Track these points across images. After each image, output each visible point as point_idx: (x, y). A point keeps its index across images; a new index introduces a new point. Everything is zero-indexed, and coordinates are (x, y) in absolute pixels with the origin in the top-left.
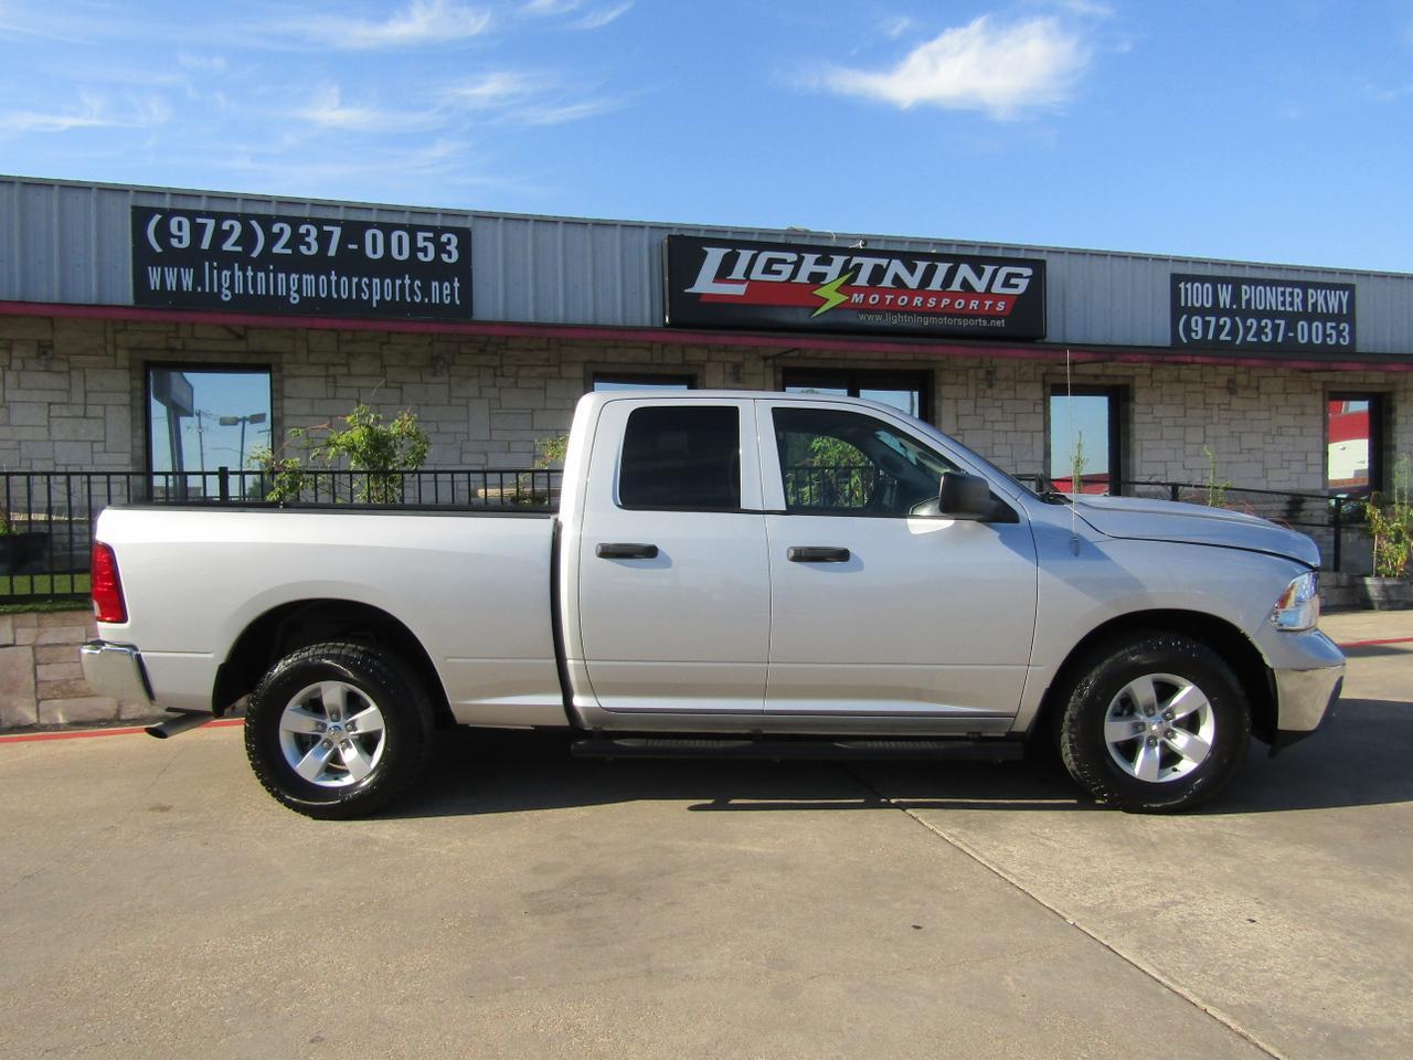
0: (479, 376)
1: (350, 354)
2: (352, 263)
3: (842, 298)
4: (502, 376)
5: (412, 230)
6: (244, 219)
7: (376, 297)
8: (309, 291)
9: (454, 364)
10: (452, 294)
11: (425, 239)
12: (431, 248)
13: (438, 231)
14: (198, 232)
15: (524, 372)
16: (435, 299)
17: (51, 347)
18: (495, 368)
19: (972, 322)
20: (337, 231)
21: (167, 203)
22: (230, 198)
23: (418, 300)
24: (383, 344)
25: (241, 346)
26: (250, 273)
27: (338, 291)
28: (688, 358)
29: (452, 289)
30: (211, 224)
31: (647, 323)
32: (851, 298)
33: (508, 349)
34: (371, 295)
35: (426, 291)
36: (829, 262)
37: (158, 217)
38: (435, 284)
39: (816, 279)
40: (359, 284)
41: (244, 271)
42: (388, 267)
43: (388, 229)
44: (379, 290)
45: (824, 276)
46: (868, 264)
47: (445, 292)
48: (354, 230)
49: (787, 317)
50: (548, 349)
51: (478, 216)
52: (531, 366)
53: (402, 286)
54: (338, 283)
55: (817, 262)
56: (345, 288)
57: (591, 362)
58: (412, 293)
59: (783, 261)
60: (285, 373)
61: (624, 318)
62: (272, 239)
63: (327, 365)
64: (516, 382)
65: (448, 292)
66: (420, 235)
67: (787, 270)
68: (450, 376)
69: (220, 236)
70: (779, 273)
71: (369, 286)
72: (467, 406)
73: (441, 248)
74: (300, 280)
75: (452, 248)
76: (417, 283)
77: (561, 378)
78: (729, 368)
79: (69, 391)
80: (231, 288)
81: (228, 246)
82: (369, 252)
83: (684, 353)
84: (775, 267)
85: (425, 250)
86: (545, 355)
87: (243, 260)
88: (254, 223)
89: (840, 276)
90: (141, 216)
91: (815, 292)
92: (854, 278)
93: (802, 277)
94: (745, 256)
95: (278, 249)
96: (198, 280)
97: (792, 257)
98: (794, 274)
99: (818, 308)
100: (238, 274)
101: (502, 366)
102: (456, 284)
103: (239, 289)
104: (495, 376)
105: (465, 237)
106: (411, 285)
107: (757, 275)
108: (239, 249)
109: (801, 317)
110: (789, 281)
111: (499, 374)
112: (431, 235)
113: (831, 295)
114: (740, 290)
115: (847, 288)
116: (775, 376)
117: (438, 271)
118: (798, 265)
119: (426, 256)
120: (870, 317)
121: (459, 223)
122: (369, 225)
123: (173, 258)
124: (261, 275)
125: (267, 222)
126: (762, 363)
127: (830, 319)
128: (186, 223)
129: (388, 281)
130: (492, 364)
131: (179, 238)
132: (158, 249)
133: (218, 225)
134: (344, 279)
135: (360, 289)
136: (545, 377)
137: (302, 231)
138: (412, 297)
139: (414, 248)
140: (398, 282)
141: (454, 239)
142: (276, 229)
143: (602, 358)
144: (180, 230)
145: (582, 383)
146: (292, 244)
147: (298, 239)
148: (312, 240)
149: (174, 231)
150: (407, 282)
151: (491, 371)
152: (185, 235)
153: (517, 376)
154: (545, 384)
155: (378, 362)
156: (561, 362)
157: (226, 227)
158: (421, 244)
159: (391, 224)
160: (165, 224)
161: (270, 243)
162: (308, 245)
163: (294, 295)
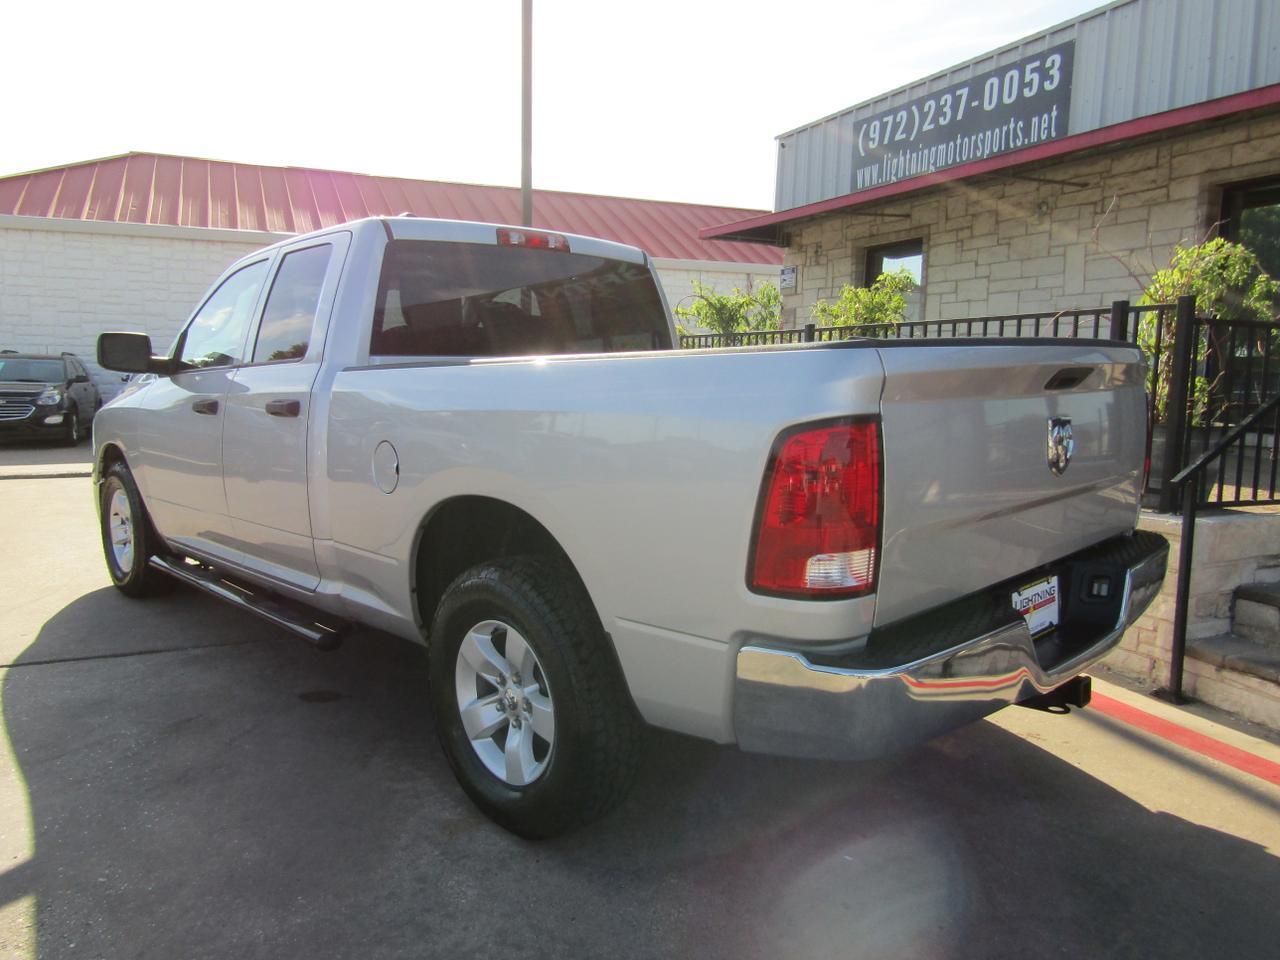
0: (1078, 218)
1: (974, 215)
2: (975, 121)
4: (1102, 213)
5: (1020, 66)
6: (907, 107)
7: (987, 151)
8: (941, 163)
9: (1056, 208)
10: (1049, 128)
11: (1033, 71)
12: (1036, 77)
13: (1043, 56)
14: (883, 128)
15: (1126, 203)
16: (1034, 139)
17: (821, 247)
18: (1095, 203)
20: (964, 92)
21: (868, 113)
23: (1019, 144)
25: (906, 225)
26: (908, 156)
27: (961, 154)
29: (1050, 119)
33: (1113, 176)
34: (983, 147)
35: (1026, 131)
37: (865, 126)
38: (1035, 120)
40: (976, 141)
41: (905, 154)
42: (1002, 114)
43: (1001, 73)
44: (990, 142)
47: (1044, 125)
48: (976, 86)
50: (1157, 166)
51: (1086, 20)
52: (1134, 193)
53: (1008, 133)
54: (961, 145)
56: (966, 149)
57: (1210, 171)
58: (1016, 136)
60: (931, 243)
63: (957, 230)
64: (1116, 219)
65: (1046, 125)
66: (1029, 68)
68: (1052, 222)
69: (895, 127)
71: (983, 141)
72: (1064, 255)
73: (1044, 75)
74: (937, 151)
75: (1055, 73)
76: (1021, 124)
77: (1169, 201)
79: (825, 279)
80: (896, 175)
81: (899, 137)
82: (987, 107)
85: (1030, 84)
86: (1152, 174)
87: (905, 145)
88: (914, 108)
90: (857, 129)
95: (927, 127)
96: (880, 173)
100: (902, 159)
101: (1104, 199)
102: (1054, 114)
103: (901, 174)
104: (1096, 213)
105: (1068, 51)
106: (1015, 129)
108: (904, 137)
111: (1099, 210)
112: (1037, 64)
117: (1042, 102)
119: (1031, 90)
121: (1060, 40)
122: (988, 75)
123: (869, 158)
124: (914, 155)
125: (921, 102)
128: (877, 123)
129: (997, 130)
130: (1094, 199)
131: (873, 140)
132: (863, 154)
133: (895, 119)
134: (966, 139)
135: (976, 147)
136: (1150, 205)
137: (942, 102)
138: (1014, 141)
139: (1023, 85)
140: (1005, 128)
141: (1057, 58)
142: (926, 109)
143: (1226, 163)
144: (874, 132)
145: (1194, 203)
146: (935, 120)
147: (939, 112)
148: (947, 109)
149: (872, 136)
150: (1012, 126)
151: (1091, 209)
152: (877, 136)
153: (1118, 209)
154: (1149, 215)
155: (994, 219)
156: (1171, 179)
157: (898, 119)
158: (1027, 80)
159: (1006, 66)
160: (867, 131)
161: (922, 122)
162: (945, 115)
163: (932, 167)
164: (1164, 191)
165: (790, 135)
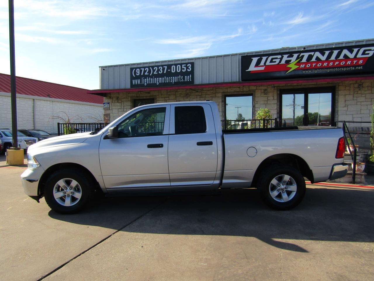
0: (196, 98)
1: (169, 95)
2: (169, 74)
3: (297, 67)
4: (202, 97)
5: (181, 64)
6: (149, 67)
7: (174, 81)
8: (160, 82)
9: (191, 95)
10: (189, 79)
11: (184, 66)
12: (185, 68)
13: (187, 64)
14: (141, 71)
15: (207, 96)
16: (186, 80)
17: (119, 98)
18: (200, 95)
19: (348, 69)
20: (166, 67)
21: (136, 66)
22: (146, 63)
23: (182, 81)
24: (176, 92)
25: (149, 95)
26: (150, 79)
27: (166, 81)
28: (250, 89)
29: (190, 77)
30: (143, 69)
31: (238, 81)
32: (300, 66)
33: (203, 91)
34: (172, 80)
35: (184, 79)
36: (292, 56)
37: (134, 69)
38: (186, 77)
39: (288, 62)
40: (170, 79)
41: (149, 78)
42: (176, 74)
43: (176, 65)
44: (174, 79)
45: (290, 61)
46: (306, 55)
47: (188, 78)
48: (169, 66)
49: (278, 74)
50: (213, 90)
51: (196, 59)
52: (209, 94)
53: (179, 78)
54: (166, 79)
55: (288, 57)
56: (167, 80)
57: (223, 92)
58: (181, 79)
59: (277, 58)
60: (157, 100)
61: (231, 80)
62: (154, 71)
63: (165, 98)
64: (205, 99)
66: (183, 65)
67: (278, 61)
68: (190, 98)
69: (145, 71)
70: (275, 62)
71: (172, 79)
73: (187, 68)
74: (159, 79)
75: (190, 68)
76: (182, 77)
77: (216, 97)
78: (263, 91)
79: (121, 106)
80: (146, 83)
81: (146, 74)
82: (172, 71)
83: (249, 88)
84: (274, 60)
85: (184, 69)
86: (212, 91)
87: (148, 76)
88: (151, 68)
89: (296, 60)
90: (132, 69)
91: (287, 66)
92: (301, 60)
93: (283, 62)
94: (264, 58)
95: (155, 73)
96: (141, 82)
97: (280, 56)
98: (280, 62)
99: (288, 71)
100: (148, 79)
101: (202, 95)
102: (190, 76)
103: (148, 83)
104: (200, 97)
105: (193, 64)
106: (181, 78)
107: (268, 63)
108: (148, 74)
109: (282, 74)
110: (278, 64)
111: (201, 97)
112: (185, 65)
113: (293, 66)
114: (262, 68)
115: (298, 63)
116: (277, 92)
117: (187, 73)
118: (281, 59)
119: (184, 70)
120: (307, 72)
121: (192, 61)
122: (172, 65)
123: (137, 78)
124: (152, 79)
125: (153, 67)
126: (273, 89)
127: (293, 73)
128: (139, 70)
129: (176, 77)
130: (199, 94)
131: (138, 73)
132: (134, 76)
133: (144, 69)
134: (167, 78)
135: (170, 80)
136: (212, 97)
137: (159, 68)
138: (181, 80)
139: (182, 69)
140: (178, 77)
141: (190, 65)
142: (154, 69)
143: (227, 91)
144: (138, 71)
145: (221, 98)
146: (157, 71)
147: (159, 70)
148: (161, 70)
149: (137, 72)
150: (180, 77)
151: (199, 96)
153: (205, 97)
154: (212, 99)
155: (175, 96)
156: (216, 93)
157: (146, 70)
158: (183, 68)
159: (177, 64)
160: (135, 71)
161: (153, 72)
162: (160, 71)
163: (158, 83)
164: (215, 95)
165: (106, 67)
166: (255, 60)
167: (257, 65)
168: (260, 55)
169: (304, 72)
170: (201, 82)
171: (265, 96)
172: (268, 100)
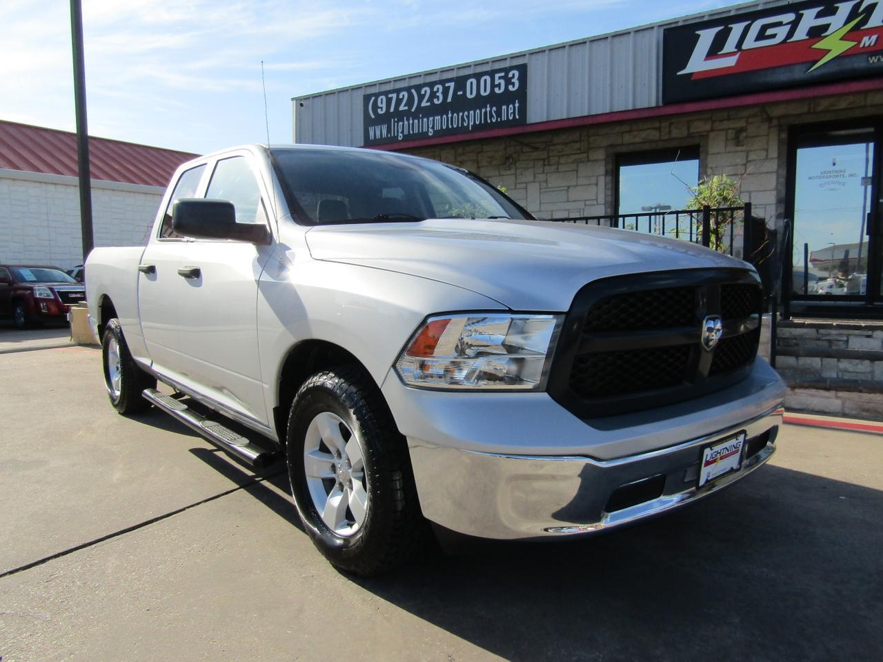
0: (534, 167)
2: (460, 104)
3: (850, 44)
4: (549, 165)
5: (492, 74)
6: (408, 89)
7: (471, 123)
8: (437, 127)
9: (519, 160)
10: (514, 113)
11: (500, 78)
12: (502, 82)
13: (507, 70)
14: (389, 101)
15: (563, 160)
16: (504, 118)
18: (544, 160)
20: (452, 85)
21: (376, 90)
22: (403, 79)
23: (494, 121)
24: (480, 152)
26: (411, 122)
27: (452, 124)
28: (692, 130)
29: (514, 108)
30: (394, 96)
31: (653, 104)
32: (859, 42)
33: (554, 145)
34: (469, 121)
35: (499, 114)
37: (373, 98)
38: (504, 107)
39: (817, 33)
40: (463, 116)
41: (408, 120)
42: (479, 102)
43: (478, 76)
44: (473, 118)
45: (826, 27)
47: (511, 111)
48: (461, 82)
49: (782, 76)
50: (580, 141)
51: (533, 53)
52: (568, 155)
53: (486, 113)
54: (452, 118)
55: (819, 16)
56: (454, 120)
57: (611, 146)
58: (491, 116)
59: (780, 24)
61: (634, 103)
62: (421, 97)
64: (558, 169)
65: (512, 111)
66: (497, 76)
67: (782, 33)
68: (516, 169)
69: (399, 101)
70: (774, 36)
71: (468, 117)
72: (526, 188)
73: (508, 81)
74: (434, 120)
75: (515, 80)
76: (494, 109)
77: (589, 161)
78: (731, 134)
80: (402, 132)
81: (402, 108)
82: (469, 96)
83: (689, 128)
85: (499, 86)
86: (577, 145)
87: (408, 114)
88: (413, 91)
89: (847, 22)
90: (367, 98)
91: (814, 47)
92: (865, 21)
93: (801, 34)
94: (737, 29)
95: (424, 104)
96: (389, 131)
97: (790, 17)
98: (791, 34)
99: (816, 61)
100: (406, 123)
101: (549, 157)
102: (517, 105)
103: (406, 132)
104: (544, 165)
105: (523, 69)
106: (491, 112)
107: (749, 43)
108: (406, 108)
109: (798, 73)
110: (784, 42)
111: (546, 163)
112: (503, 74)
113: (834, 45)
114: (731, 62)
116: (779, 135)
117: (508, 98)
118: (794, 25)
119: (499, 89)
121: (521, 61)
122: (469, 77)
123: (385, 119)
124: (416, 121)
125: (418, 88)
126: (765, 127)
127: (834, 68)
128: (384, 98)
129: (478, 111)
130: (542, 157)
131: (382, 108)
132: (373, 117)
133: (398, 96)
134: (455, 115)
135: (463, 120)
136: (578, 162)
137: (435, 89)
138: (491, 119)
139: (493, 86)
140: (483, 110)
141: (516, 73)
142: (423, 92)
143: (620, 142)
144: (382, 103)
145: (604, 163)
146: (430, 100)
147: (433, 95)
148: (440, 94)
149: (379, 105)
150: (488, 109)
151: (542, 162)
152: (384, 106)
153: (558, 164)
154: (578, 167)
155: (476, 165)
156: (589, 149)
157: (401, 97)
158: (496, 83)
159: (481, 73)
160: (375, 102)
161: (420, 101)
162: (438, 97)
163: (431, 130)
164: (585, 155)
165: (307, 98)
166: (706, 37)
167: (714, 52)
168: (723, 21)
169: (873, 60)
170: (545, 115)
171: (740, 148)
172: (748, 161)
